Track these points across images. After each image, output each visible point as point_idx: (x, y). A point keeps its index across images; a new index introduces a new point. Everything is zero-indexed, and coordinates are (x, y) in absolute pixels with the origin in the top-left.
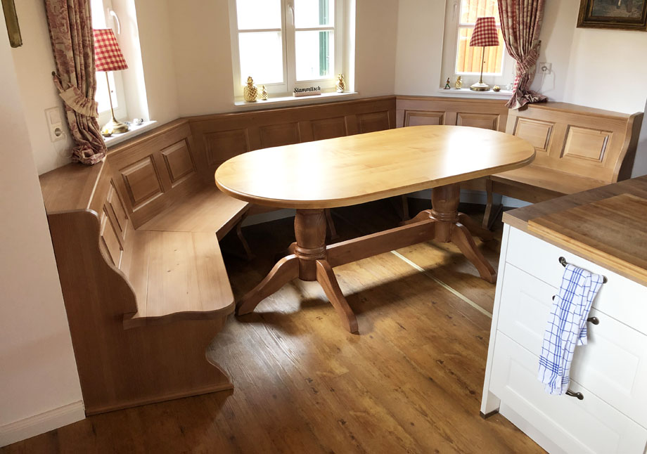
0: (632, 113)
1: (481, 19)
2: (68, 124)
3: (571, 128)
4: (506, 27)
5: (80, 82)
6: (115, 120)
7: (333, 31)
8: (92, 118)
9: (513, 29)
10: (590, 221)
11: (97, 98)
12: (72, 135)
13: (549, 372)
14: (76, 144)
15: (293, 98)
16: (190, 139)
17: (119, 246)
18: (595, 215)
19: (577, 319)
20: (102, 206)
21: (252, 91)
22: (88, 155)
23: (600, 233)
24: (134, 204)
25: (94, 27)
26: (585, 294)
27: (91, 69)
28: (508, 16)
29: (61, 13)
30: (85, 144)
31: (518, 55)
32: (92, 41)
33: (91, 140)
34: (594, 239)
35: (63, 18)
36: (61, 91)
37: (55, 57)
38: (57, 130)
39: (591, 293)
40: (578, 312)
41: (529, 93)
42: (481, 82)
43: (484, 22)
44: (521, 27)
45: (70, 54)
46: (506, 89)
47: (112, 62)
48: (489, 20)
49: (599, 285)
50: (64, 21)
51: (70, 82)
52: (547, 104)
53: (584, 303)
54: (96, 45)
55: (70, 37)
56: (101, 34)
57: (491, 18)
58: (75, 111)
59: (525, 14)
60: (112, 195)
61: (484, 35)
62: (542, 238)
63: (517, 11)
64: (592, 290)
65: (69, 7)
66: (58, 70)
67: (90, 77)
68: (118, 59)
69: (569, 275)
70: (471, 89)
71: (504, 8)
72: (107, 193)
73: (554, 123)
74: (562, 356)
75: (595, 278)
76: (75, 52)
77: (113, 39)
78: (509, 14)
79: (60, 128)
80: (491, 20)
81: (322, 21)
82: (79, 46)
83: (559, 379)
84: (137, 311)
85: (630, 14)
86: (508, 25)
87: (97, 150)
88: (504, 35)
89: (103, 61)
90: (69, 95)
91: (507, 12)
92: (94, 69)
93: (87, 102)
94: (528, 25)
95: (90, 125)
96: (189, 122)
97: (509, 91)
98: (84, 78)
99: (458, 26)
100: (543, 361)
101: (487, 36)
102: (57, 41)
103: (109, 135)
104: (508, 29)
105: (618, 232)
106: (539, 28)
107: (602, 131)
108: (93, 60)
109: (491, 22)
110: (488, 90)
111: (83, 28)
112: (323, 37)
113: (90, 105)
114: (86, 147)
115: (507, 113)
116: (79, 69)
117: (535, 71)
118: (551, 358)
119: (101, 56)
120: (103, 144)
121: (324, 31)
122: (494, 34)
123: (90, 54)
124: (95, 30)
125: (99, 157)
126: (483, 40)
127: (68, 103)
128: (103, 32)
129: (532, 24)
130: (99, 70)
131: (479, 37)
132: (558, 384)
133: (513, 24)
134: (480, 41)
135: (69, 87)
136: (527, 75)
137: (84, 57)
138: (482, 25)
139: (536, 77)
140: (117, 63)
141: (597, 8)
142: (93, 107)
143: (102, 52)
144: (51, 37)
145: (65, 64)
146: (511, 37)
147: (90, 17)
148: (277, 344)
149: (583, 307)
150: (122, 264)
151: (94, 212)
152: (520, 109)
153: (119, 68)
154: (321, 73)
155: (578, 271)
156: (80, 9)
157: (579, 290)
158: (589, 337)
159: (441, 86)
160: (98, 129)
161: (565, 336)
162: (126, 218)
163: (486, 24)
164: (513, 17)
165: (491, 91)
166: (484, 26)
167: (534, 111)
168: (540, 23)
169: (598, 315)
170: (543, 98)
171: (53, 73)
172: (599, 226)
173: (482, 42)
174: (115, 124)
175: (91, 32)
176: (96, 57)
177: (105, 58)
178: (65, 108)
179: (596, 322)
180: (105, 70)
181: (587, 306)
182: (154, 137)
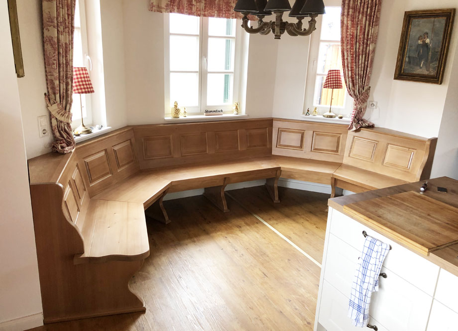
0: (430, 138)
1: (331, 71)
2: (51, 126)
3: (389, 145)
4: (347, 77)
5: (62, 100)
6: (84, 126)
7: (233, 74)
8: (67, 123)
9: (352, 78)
10: (385, 208)
11: (72, 111)
12: (53, 134)
13: (355, 311)
14: (55, 140)
15: (204, 116)
16: (133, 140)
17: (77, 208)
18: (389, 204)
19: (373, 274)
20: (68, 181)
21: (177, 111)
22: (62, 147)
23: (389, 216)
24: (91, 182)
25: (74, 66)
26: (378, 257)
27: (69, 92)
28: (348, 70)
29: (54, 57)
30: (62, 140)
31: (355, 95)
32: (72, 75)
33: (65, 138)
34: (385, 220)
35: (55, 60)
36: (49, 105)
37: (47, 84)
38: (44, 130)
39: (382, 256)
40: (373, 269)
41: (362, 120)
42: (330, 112)
43: (333, 73)
44: (357, 77)
45: (57, 82)
46: (347, 117)
47: (84, 88)
48: (336, 72)
49: (387, 251)
50: (55, 62)
51: (55, 100)
52: (374, 129)
53: (377, 263)
54: (75, 77)
55: (58, 72)
56: (79, 70)
57: (337, 70)
58: (57, 119)
59: (360, 69)
60: (76, 174)
61: (333, 82)
62: (352, 217)
63: (355, 67)
64: (383, 254)
65: (59, 53)
66: (48, 92)
67: (68, 97)
68: (88, 86)
69: (368, 244)
70: (324, 116)
71: (346, 65)
72: (72, 173)
73: (378, 141)
74: (363, 300)
75: (384, 246)
76: (60, 81)
77: (86, 74)
78: (349, 69)
79: (46, 129)
80: (337, 71)
81: (227, 68)
82: (63, 78)
83: (362, 316)
84: (84, 253)
85: (428, 72)
86: (348, 76)
87: (69, 144)
88: (346, 82)
89: (79, 87)
90: (54, 108)
91: (348, 67)
92: (72, 92)
93: (65, 113)
94: (362, 76)
95: (66, 128)
96: (133, 129)
97: (348, 119)
98: (65, 98)
99: (315, 75)
100: (352, 303)
101: (334, 82)
102: (49, 74)
103: (78, 135)
104: (349, 78)
105: (401, 216)
106: (369, 78)
107: (409, 148)
108: (72, 86)
109: (337, 73)
110: (335, 117)
111: (67, 67)
112: (227, 77)
113: (67, 115)
114: (62, 142)
115: (347, 133)
116: (62, 92)
117: (366, 106)
118: (356, 302)
119: (77, 84)
120: (73, 140)
121: (227, 74)
122: (340, 81)
123: (70, 83)
124: (75, 68)
125: (70, 149)
126: (332, 85)
127: (53, 113)
128: (80, 69)
129: (364, 76)
130: (76, 93)
131: (330, 82)
132: (361, 320)
133: (352, 75)
134: (330, 85)
135: (55, 103)
136: (361, 109)
137: (66, 84)
138: (332, 74)
139: (367, 110)
140: (88, 89)
141: (407, 68)
142: (69, 116)
143: (79, 82)
144: (46, 71)
145: (53, 88)
146: (350, 84)
147: (72, 59)
148: (179, 282)
149: (377, 266)
150: (78, 221)
151: (61, 185)
152: (356, 131)
153: (89, 92)
154: (225, 101)
155: (374, 241)
156: (65, 54)
157: (374, 255)
158: (380, 287)
159: (304, 113)
160: (71, 131)
161: (365, 286)
162: (85, 190)
163: (334, 74)
164: (352, 70)
165: (337, 118)
166: (333, 76)
167: (365, 133)
168: (369, 75)
169: (386, 272)
170: (371, 124)
171: (45, 94)
172: (390, 211)
173: (331, 86)
174: (83, 128)
175: (72, 69)
176: (74, 85)
177: (80, 85)
178: (51, 116)
179: (385, 276)
180: (79, 93)
181: (380, 265)
182: (108, 138)
